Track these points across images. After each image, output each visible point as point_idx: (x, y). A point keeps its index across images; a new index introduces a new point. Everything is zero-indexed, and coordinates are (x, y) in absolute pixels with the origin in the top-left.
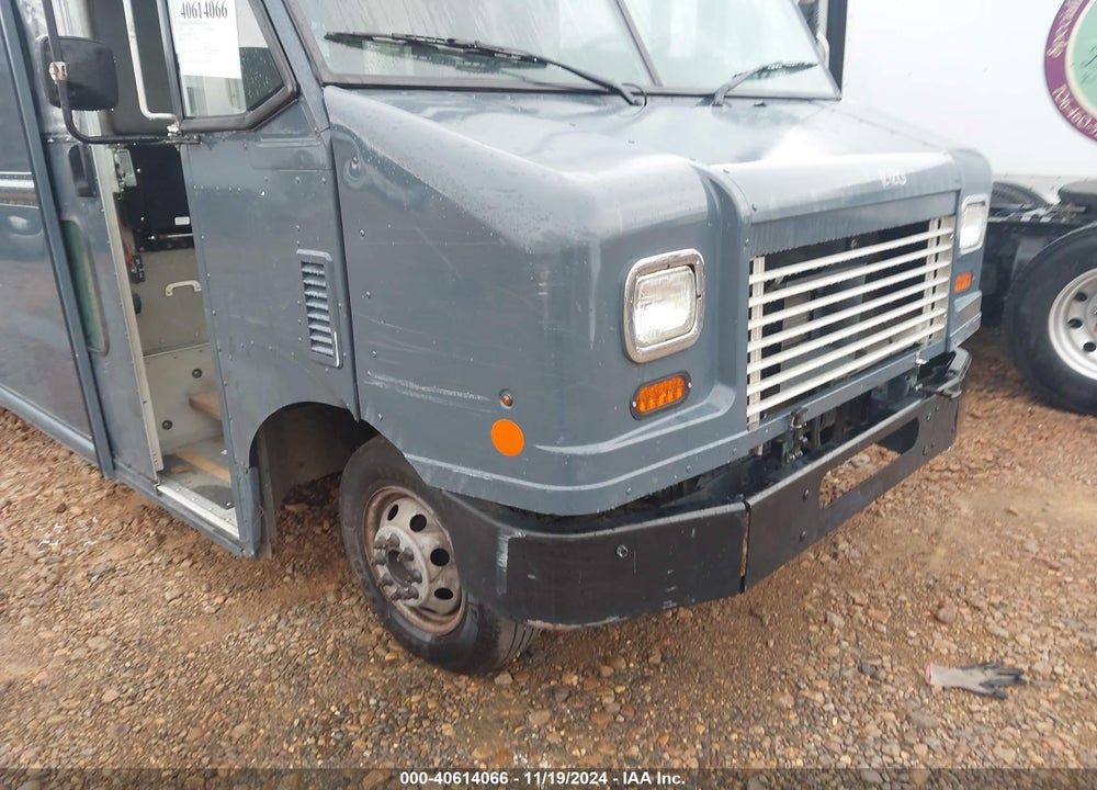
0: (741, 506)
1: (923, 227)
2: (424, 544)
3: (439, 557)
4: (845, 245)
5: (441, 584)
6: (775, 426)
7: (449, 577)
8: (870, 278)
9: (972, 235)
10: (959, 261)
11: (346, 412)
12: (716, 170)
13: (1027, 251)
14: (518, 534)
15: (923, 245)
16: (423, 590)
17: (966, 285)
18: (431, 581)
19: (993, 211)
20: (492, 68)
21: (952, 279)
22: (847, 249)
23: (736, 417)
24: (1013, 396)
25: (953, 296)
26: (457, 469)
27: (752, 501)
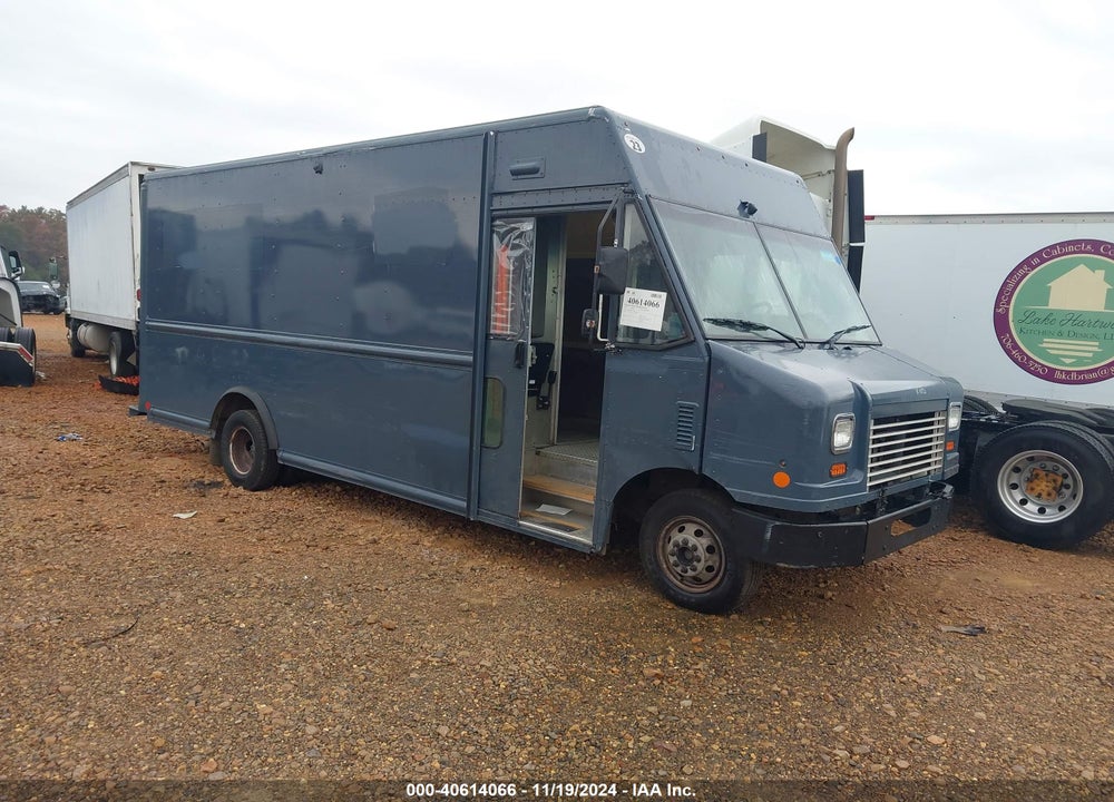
0: (865, 523)
1: (932, 415)
2: (703, 542)
3: (710, 549)
4: (895, 419)
5: (710, 563)
6: (873, 495)
7: (714, 560)
8: (908, 436)
9: (954, 422)
10: (949, 435)
11: (692, 472)
12: (859, 382)
13: (983, 440)
14: (778, 523)
15: (932, 424)
16: (700, 566)
17: (951, 448)
18: (706, 561)
19: (964, 414)
20: (748, 331)
21: (945, 443)
22: (896, 422)
23: (861, 487)
24: (976, 532)
25: (946, 452)
26: (754, 494)
27: (869, 522)
